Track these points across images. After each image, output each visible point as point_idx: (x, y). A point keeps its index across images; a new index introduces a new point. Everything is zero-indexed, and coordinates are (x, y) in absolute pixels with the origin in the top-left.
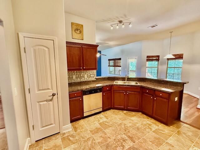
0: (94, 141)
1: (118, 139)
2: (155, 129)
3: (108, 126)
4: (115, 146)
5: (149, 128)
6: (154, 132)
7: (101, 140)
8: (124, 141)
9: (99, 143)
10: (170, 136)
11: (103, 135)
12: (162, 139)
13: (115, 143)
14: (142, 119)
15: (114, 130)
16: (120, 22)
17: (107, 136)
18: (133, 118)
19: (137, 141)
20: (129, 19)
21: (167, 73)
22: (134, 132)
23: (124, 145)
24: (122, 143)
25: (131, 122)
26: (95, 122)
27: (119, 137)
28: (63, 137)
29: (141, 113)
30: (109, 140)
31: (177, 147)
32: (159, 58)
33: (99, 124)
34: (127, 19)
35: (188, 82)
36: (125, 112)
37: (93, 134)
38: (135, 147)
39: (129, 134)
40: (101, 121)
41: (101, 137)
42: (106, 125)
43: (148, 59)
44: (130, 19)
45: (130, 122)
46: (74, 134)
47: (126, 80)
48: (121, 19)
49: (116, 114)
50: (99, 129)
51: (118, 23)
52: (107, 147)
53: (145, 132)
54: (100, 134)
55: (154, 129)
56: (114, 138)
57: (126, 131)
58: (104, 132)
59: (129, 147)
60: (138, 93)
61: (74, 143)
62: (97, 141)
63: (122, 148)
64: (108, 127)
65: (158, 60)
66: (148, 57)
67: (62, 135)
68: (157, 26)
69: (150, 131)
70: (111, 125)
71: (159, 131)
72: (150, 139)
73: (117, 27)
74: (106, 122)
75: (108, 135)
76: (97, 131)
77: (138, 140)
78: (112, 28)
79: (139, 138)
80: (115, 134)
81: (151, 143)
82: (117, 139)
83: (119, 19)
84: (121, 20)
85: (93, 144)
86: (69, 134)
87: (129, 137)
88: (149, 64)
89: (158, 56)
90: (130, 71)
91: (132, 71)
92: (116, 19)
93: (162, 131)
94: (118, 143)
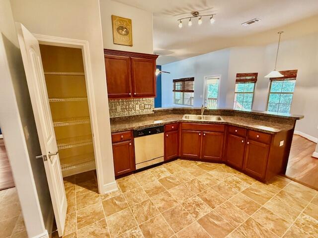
0: (151, 206)
1: (189, 204)
2: (246, 188)
3: (174, 184)
4: (184, 213)
5: (237, 187)
6: (243, 192)
7: (163, 204)
8: (198, 205)
9: (159, 208)
10: (269, 199)
11: (166, 197)
12: (256, 204)
13: (184, 208)
14: (226, 174)
15: (182, 190)
16: (195, 14)
17: (172, 199)
18: (212, 172)
19: (217, 206)
20: (211, 8)
21: (268, 103)
22: (213, 192)
23: (198, 211)
24: (195, 209)
25: (209, 177)
26: (153, 178)
27: (190, 200)
28: (105, 200)
29: (224, 165)
30: (175, 204)
31: (278, 215)
32: (256, 77)
33: (160, 181)
34: (207, 8)
35: (303, 117)
36: (200, 163)
37: (150, 196)
38: (215, 214)
39: (205, 196)
40: (163, 177)
41: (163, 200)
42: (171, 182)
43: (238, 78)
44: (213, 10)
45: (207, 179)
46: (121, 196)
47: (202, 113)
48: (197, 9)
49: (186, 167)
50: (160, 188)
51: (192, 16)
52: (172, 215)
53: (230, 193)
54: (161, 196)
55: (243, 189)
56: (182, 202)
57: (200, 191)
58: (167, 192)
59: (205, 214)
60: (220, 134)
61: (122, 209)
62: (157, 206)
63: (194, 215)
64: (173, 186)
65: (254, 81)
66: (238, 75)
67: (103, 197)
68: (257, 21)
69: (238, 191)
70: (178, 183)
71: (252, 191)
72: (237, 203)
73: (190, 24)
74: (170, 178)
75: (174, 197)
76: (156, 191)
77: (218, 204)
78: (181, 26)
79: (221, 202)
80: (184, 196)
81: (238, 209)
82: (187, 203)
83: (193, 9)
84: (196, 11)
85: (151, 210)
86: (113, 196)
87: (206, 200)
88: (239, 87)
89: (256, 74)
90: (209, 99)
91: (212, 99)
92: (188, 10)
93: (256, 191)
94: (189, 209)
